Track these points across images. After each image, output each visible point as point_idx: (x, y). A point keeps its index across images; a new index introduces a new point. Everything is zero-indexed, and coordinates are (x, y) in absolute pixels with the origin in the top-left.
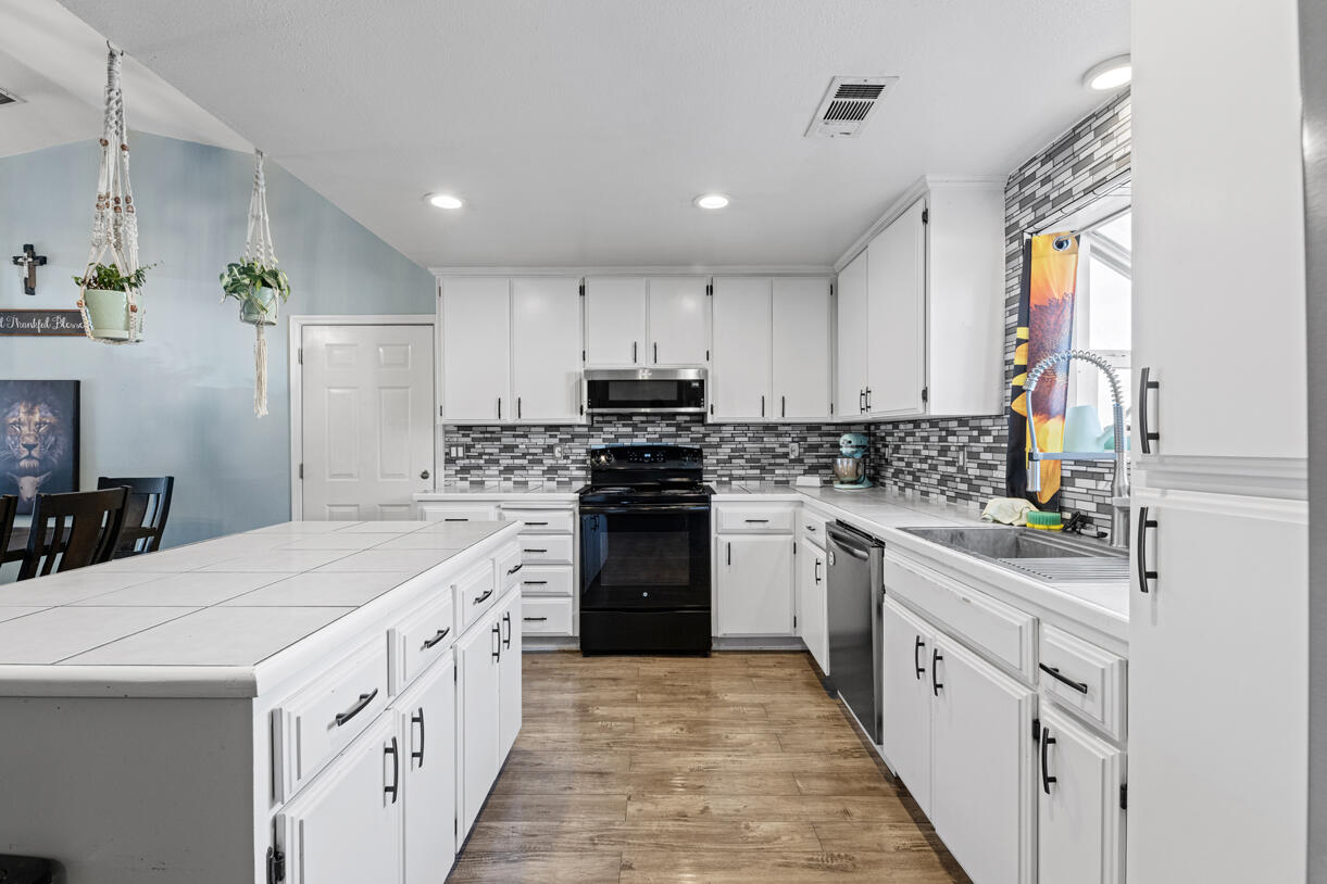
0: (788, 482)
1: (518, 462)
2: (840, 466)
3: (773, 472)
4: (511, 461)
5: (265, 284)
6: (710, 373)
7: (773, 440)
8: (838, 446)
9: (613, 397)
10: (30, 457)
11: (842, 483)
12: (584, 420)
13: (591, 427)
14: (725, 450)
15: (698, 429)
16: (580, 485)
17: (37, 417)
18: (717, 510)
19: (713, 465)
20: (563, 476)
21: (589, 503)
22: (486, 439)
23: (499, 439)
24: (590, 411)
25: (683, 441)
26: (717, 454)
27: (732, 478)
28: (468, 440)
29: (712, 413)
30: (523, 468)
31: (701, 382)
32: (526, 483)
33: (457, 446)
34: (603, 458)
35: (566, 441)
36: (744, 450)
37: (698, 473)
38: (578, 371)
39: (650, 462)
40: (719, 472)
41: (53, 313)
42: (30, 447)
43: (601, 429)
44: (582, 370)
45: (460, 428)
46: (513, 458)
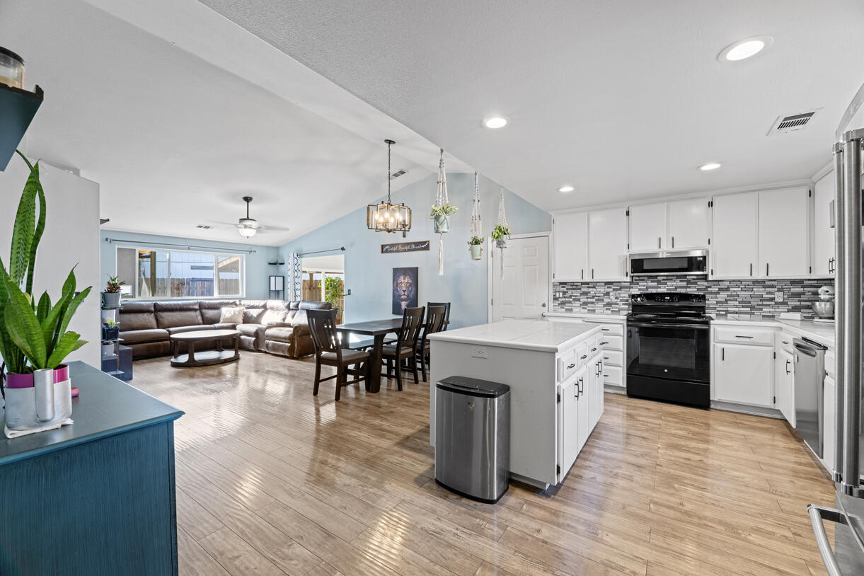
0: (774, 316)
1: (590, 300)
2: (818, 307)
3: (761, 309)
4: (586, 300)
5: (505, 234)
6: (710, 252)
7: (761, 290)
8: (818, 294)
9: (646, 267)
10: (404, 295)
11: (821, 318)
12: (628, 279)
13: (631, 283)
14: (723, 296)
15: (703, 284)
16: (626, 312)
17: (406, 281)
18: (714, 329)
19: (714, 304)
20: (615, 308)
21: (631, 321)
22: (574, 289)
23: (580, 289)
24: (632, 274)
25: (692, 290)
26: (716, 298)
27: (727, 312)
28: (565, 289)
29: (712, 274)
30: (593, 303)
31: (704, 258)
32: (595, 310)
33: (559, 292)
34: (639, 299)
35: (617, 290)
36: (738, 296)
37: (703, 309)
38: (625, 254)
39: (669, 301)
40: (718, 309)
41: (411, 243)
42: (404, 291)
43: (638, 284)
44: (628, 254)
45: (561, 283)
46: (587, 298)
